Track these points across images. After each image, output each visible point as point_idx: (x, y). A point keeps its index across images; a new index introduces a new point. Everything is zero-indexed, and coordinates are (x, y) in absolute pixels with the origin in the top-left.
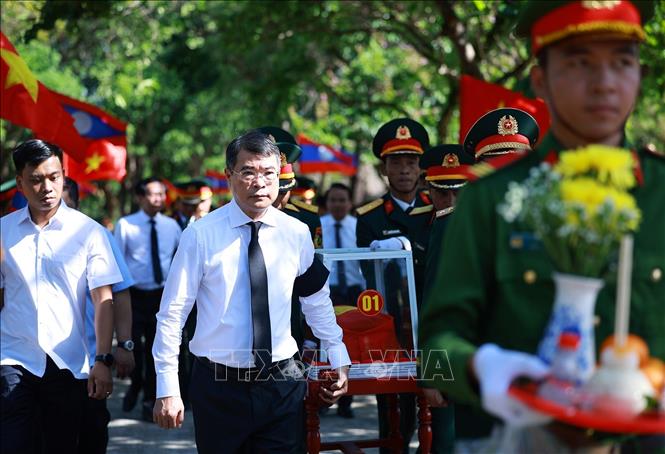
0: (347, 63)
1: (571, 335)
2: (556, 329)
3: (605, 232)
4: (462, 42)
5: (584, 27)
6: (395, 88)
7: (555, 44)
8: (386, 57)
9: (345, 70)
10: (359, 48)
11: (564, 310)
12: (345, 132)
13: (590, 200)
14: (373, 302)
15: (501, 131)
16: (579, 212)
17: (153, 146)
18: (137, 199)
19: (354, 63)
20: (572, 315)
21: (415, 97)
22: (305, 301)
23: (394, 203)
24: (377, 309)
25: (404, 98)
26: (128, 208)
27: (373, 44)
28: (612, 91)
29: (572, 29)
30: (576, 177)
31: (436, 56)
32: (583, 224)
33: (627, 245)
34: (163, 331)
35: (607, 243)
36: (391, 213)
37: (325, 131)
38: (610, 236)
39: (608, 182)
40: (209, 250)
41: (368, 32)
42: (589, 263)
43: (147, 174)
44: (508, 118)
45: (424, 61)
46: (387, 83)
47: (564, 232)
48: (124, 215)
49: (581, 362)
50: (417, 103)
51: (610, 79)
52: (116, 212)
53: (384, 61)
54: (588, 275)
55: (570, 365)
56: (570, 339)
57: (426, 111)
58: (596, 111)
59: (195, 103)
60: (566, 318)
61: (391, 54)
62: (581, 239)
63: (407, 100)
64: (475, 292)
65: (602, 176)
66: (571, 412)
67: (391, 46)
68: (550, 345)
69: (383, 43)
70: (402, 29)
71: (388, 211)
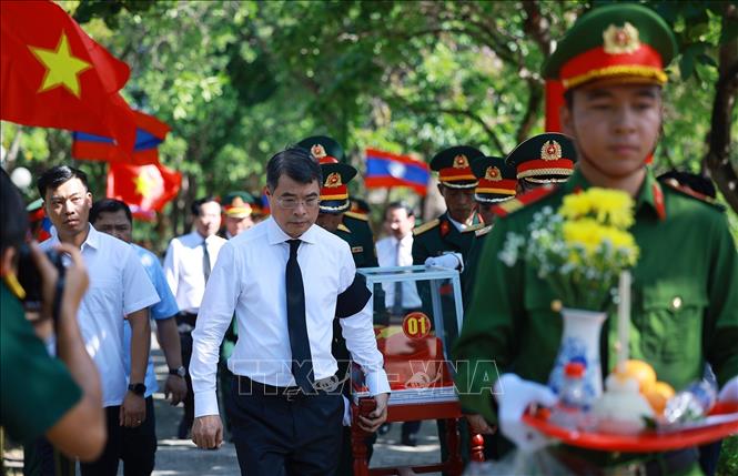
0: (413, 68)
1: (578, 365)
2: (564, 359)
3: (606, 269)
4: (546, 38)
5: (604, 71)
6: (466, 93)
7: (579, 87)
8: (456, 61)
9: (412, 76)
10: (424, 52)
11: (571, 341)
12: (411, 141)
13: (591, 239)
14: (419, 324)
15: (544, 156)
16: (579, 251)
17: (207, 164)
18: (190, 218)
19: (420, 69)
20: (578, 346)
21: (488, 103)
22: (344, 322)
23: (451, 225)
24: (423, 331)
25: (477, 105)
26: (181, 229)
27: (440, 47)
28: (632, 131)
29: (594, 73)
30: (578, 218)
31: (516, 58)
32: (583, 262)
33: (626, 280)
34: (199, 349)
35: (608, 277)
36: (447, 234)
37: (387, 139)
38: (610, 272)
39: (607, 222)
40: (246, 267)
41: (436, 33)
42: (592, 295)
43: (201, 193)
44: (551, 143)
45: (499, 64)
46: (458, 90)
47: (565, 270)
48: (176, 236)
49: (589, 389)
50: (491, 111)
51: (631, 119)
52: (169, 233)
53: (455, 66)
54: (592, 309)
55: (576, 392)
56: (576, 368)
57: (502, 119)
58: (618, 150)
59: (251, 116)
60: (573, 349)
61: (462, 57)
62: (583, 276)
63: (480, 108)
64: (504, 320)
65: (601, 216)
66: (575, 435)
67: (461, 49)
68: (558, 374)
69: (453, 46)
70: (476, 29)
71: (444, 232)
